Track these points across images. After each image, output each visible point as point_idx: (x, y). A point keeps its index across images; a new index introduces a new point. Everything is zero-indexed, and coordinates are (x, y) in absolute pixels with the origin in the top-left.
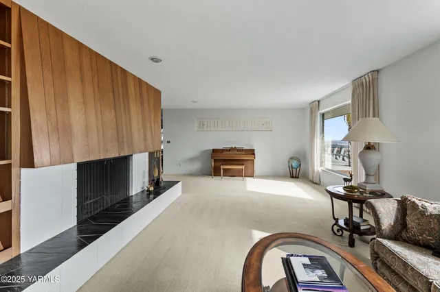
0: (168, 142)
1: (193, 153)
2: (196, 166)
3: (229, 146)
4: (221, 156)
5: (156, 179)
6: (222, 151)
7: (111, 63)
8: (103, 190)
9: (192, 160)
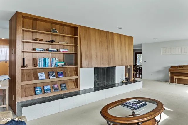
0: (145, 61)
1: (160, 68)
2: (161, 76)
3: (183, 64)
4: (175, 71)
5: (127, 78)
6: (177, 67)
7: (106, 32)
8: (103, 78)
9: (159, 72)
